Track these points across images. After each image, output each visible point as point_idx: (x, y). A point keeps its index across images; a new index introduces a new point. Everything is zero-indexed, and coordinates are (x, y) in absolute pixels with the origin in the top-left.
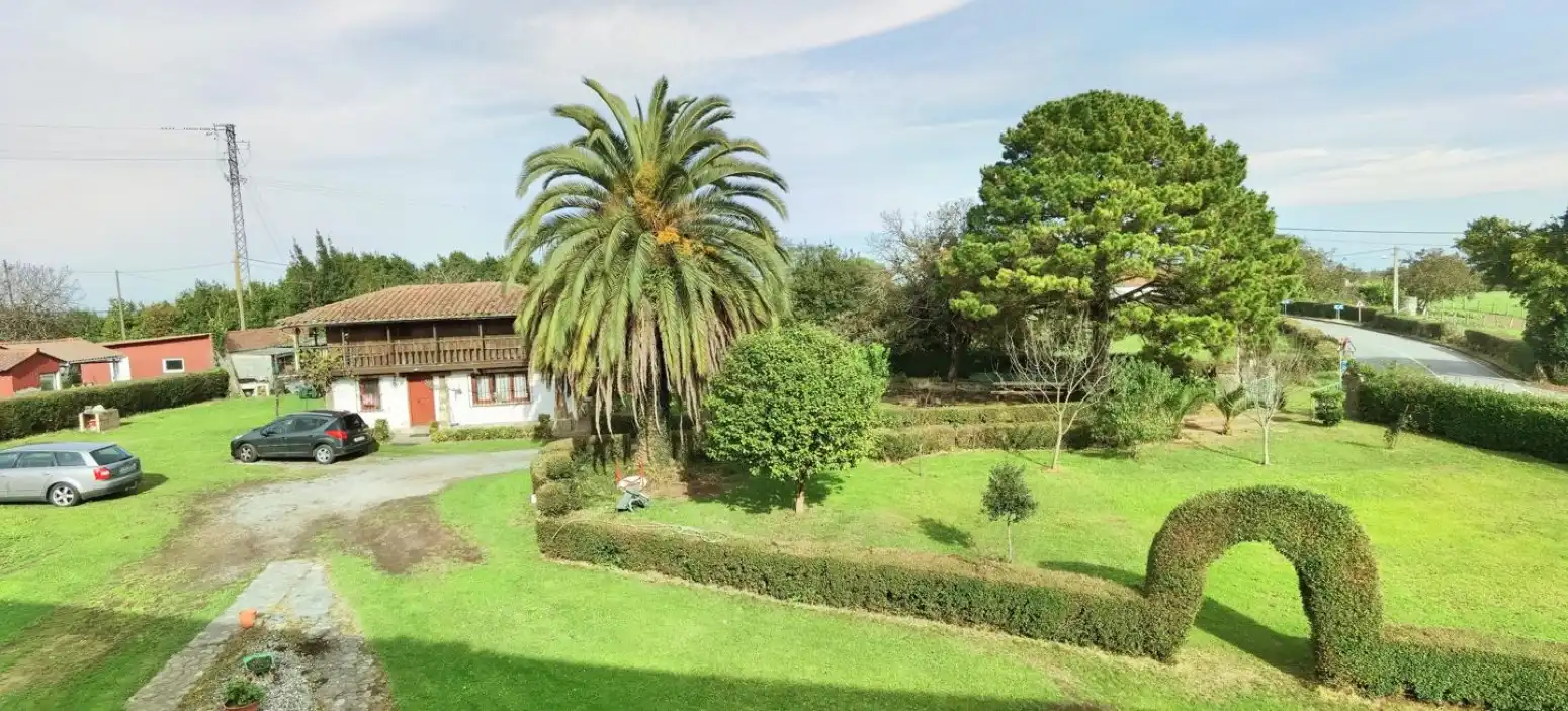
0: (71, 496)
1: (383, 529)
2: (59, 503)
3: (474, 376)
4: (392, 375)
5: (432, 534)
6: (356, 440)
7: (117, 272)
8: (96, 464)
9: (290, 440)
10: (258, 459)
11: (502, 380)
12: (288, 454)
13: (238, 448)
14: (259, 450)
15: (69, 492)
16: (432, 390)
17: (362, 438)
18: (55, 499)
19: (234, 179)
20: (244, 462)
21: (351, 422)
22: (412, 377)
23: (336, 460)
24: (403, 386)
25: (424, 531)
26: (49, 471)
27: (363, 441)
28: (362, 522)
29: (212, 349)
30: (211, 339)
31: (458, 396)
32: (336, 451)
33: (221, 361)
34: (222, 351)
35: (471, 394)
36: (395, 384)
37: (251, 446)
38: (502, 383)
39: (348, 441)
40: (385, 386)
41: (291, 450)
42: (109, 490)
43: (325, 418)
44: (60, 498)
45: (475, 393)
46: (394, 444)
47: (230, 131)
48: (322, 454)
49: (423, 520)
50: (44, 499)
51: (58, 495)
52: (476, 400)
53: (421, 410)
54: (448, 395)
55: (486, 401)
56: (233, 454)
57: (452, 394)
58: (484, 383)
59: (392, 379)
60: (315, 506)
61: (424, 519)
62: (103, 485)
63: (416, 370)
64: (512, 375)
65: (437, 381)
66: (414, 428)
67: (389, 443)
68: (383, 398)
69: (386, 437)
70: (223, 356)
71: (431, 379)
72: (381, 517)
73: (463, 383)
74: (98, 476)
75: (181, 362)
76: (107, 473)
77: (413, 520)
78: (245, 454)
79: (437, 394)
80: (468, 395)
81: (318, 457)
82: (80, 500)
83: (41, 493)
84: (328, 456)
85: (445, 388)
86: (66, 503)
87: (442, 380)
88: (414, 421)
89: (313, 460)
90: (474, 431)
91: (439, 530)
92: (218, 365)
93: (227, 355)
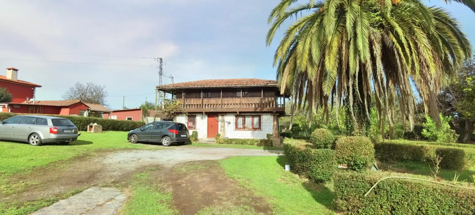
0: (38, 140)
1: (186, 174)
2: (32, 144)
3: (237, 116)
4: (202, 113)
5: (221, 181)
6: (182, 136)
7: (124, 96)
8: (52, 125)
9: (152, 133)
10: (138, 142)
11: (248, 119)
12: (150, 140)
13: (130, 136)
14: (139, 138)
15: (37, 138)
16: (218, 122)
17: (185, 136)
18: (31, 141)
19: (161, 74)
20: (132, 143)
21: (181, 128)
22: (210, 114)
23: (172, 145)
24: (206, 119)
25: (214, 179)
26: (32, 126)
27: (184, 137)
28: (172, 170)
29: (142, 114)
30: (142, 110)
31: (229, 125)
32: (172, 140)
33: (144, 118)
34: (145, 115)
35: (235, 124)
36: (202, 118)
37: (135, 135)
38: (248, 120)
39: (178, 135)
40: (198, 118)
41: (152, 138)
42: (55, 139)
43: (169, 124)
44: (33, 141)
45: (236, 124)
46: (199, 143)
47: (161, 59)
48: (165, 141)
49: (213, 172)
50: (27, 141)
51: (33, 140)
52: (236, 127)
53: (212, 130)
54: (224, 124)
55: (241, 128)
56: (128, 139)
57: (226, 124)
58: (240, 120)
59: (202, 115)
60: (150, 160)
61: (215, 171)
62: (53, 136)
63: (212, 111)
64: (253, 116)
65: (220, 118)
66: (208, 139)
67: (197, 143)
68: (197, 124)
69: (196, 139)
70: (145, 117)
71: (218, 116)
72: (186, 168)
73: (231, 119)
74: (51, 132)
75: (131, 118)
76: (56, 130)
77: (207, 171)
78: (133, 139)
79: (220, 123)
80: (233, 125)
81: (163, 143)
82: (42, 143)
83: (25, 138)
84: (168, 142)
85: (223, 121)
86: (35, 144)
87: (223, 117)
88: (209, 136)
89: (161, 144)
90: (235, 140)
91: (226, 179)
92: (143, 120)
93: (146, 117)
